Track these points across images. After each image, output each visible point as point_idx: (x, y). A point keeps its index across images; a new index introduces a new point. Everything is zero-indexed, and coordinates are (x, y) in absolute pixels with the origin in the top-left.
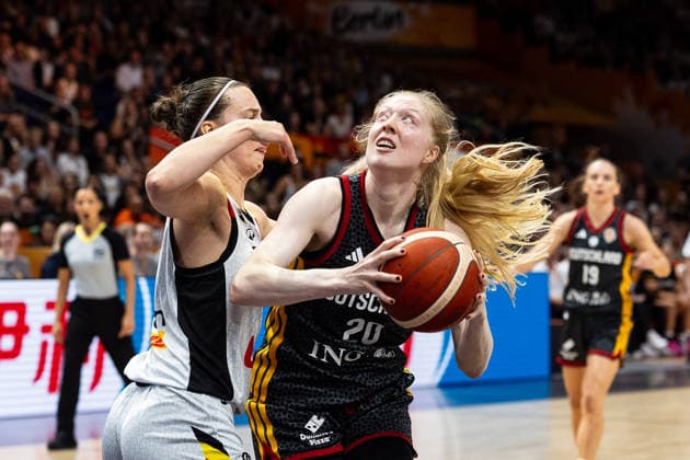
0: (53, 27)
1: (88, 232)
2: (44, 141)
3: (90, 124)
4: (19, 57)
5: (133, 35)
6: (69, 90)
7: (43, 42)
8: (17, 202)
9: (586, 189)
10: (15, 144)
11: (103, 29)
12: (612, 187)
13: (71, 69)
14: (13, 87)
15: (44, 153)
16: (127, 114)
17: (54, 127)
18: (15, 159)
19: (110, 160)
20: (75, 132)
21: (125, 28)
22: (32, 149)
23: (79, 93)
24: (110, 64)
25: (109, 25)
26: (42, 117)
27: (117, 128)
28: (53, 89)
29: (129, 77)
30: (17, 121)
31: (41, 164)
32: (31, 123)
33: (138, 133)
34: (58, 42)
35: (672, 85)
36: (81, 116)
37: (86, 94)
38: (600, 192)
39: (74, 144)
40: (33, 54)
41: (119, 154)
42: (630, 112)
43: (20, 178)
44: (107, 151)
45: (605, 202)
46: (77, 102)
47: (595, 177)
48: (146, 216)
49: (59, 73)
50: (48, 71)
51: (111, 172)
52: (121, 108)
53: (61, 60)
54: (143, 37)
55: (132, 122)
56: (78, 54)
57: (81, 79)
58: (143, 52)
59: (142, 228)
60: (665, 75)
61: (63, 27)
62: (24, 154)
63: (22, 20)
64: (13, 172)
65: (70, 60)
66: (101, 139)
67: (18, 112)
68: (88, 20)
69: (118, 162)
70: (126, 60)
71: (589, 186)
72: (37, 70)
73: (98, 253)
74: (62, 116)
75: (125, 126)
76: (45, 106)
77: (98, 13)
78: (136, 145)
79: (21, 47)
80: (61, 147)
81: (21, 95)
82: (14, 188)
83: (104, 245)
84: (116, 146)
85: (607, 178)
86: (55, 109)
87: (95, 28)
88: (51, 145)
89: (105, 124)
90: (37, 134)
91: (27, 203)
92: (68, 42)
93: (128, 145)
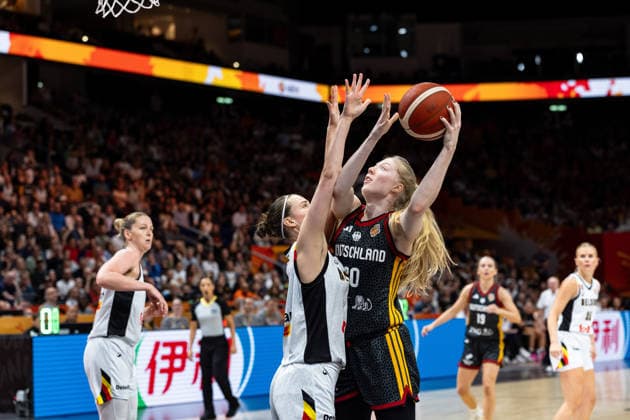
0: (198, 193)
1: (208, 301)
2: (195, 254)
3: (219, 245)
4: (181, 210)
5: (241, 197)
6: (208, 227)
7: (193, 201)
8: (182, 288)
9: (479, 273)
10: (179, 256)
11: (225, 195)
12: (493, 271)
13: (209, 216)
14: (179, 226)
15: (195, 261)
16: (239, 239)
17: (200, 247)
18: (179, 264)
19: (230, 264)
20: (211, 249)
21: (236, 193)
22: (188, 259)
23: (213, 229)
24: (229, 212)
25: (228, 192)
26: (194, 242)
27: (234, 246)
28: (199, 227)
29: (239, 219)
30: (180, 244)
31: (193, 267)
32: (188, 245)
33: (245, 249)
34: (201, 202)
35: (528, 216)
36: (215, 241)
37: (217, 228)
38: (486, 274)
39: (211, 256)
40: (188, 208)
41: (235, 261)
42: (505, 231)
43: (183, 274)
44: (229, 259)
45: (489, 279)
46: (212, 233)
47: (484, 266)
48: (249, 294)
49: (202, 218)
50: (196, 217)
51: (232, 270)
52: (235, 236)
53: (203, 211)
54: (246, 198)
55: (241, 243)
56: (211, 208)
57: (214, 221)
58: (246, 205)
59: (248, 300)
60: (524, 212)
61: (204, 193)
62: (184, 262)
63: (182, 191)
64: (178, 271)
65: (208, 211)
66: (225, 253)
67: (181, 240)
68: (216, 190)
69: (235, 265)
70: (237, 210)
71: (481, 270)
72: (191, 217)
73: (214, 311)
74: (204, 241)
75: (238, 245)
76: (195, 236)
77: (222, 185)
78: (244, 255)
79: (181, 204)
80: (204, 257)
81: (183, 231)
82: (179, 280)
83: (217, 308)
84: (233, 256)
85: (490, 266)
86: (200, 237)
87: (220, 194)
88: (199, 256)
89: (227, 245)
90: (191, 251)
91: (187, 288)
92: (206, 201)
93: (239, 256)
